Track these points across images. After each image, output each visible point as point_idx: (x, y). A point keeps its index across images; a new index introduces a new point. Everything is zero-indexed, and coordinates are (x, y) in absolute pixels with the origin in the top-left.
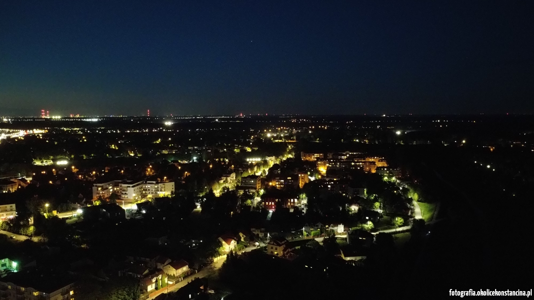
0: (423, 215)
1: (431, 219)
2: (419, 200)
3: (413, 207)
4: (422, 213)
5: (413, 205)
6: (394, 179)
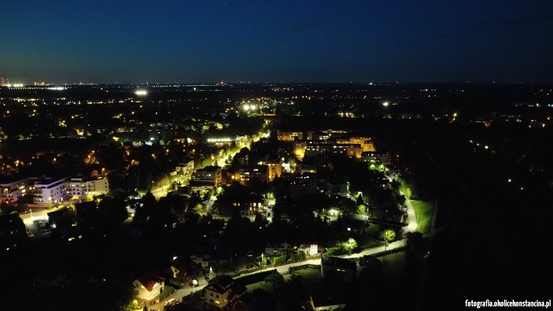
0: (418, 221)
1: (428, 228)
2: (413, 197)
3: (405, 209)
5: (406, 207)
6: (382, 166)
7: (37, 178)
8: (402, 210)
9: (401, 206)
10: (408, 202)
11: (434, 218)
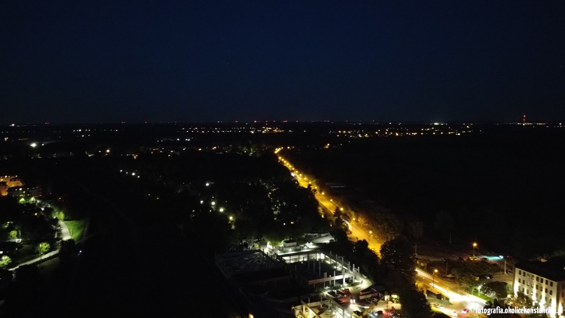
0: (71, 234)
2: (66, 218)
4: (70, 232)
5: (59, 226)
6: (33, 199)
8: (56, 229)
9: (54, 227)
10: (61, 223)
11: (86, 229)
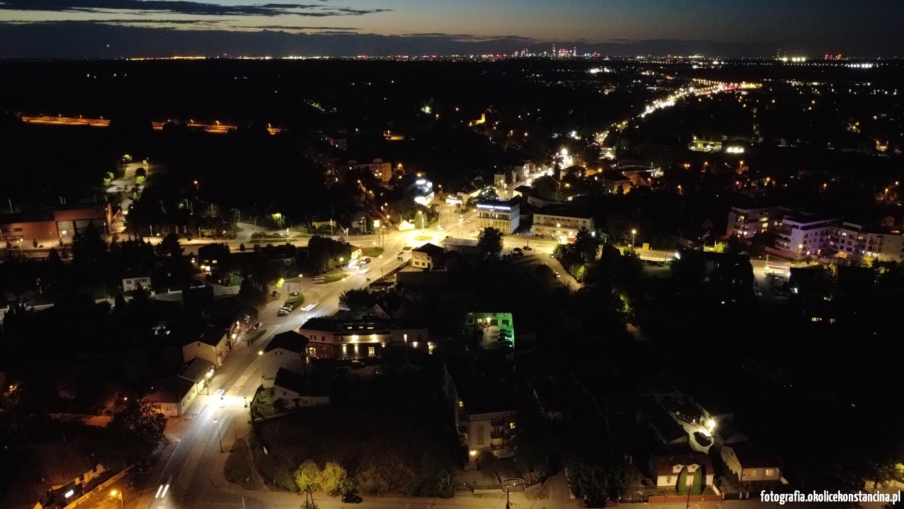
7: (789, 210)
